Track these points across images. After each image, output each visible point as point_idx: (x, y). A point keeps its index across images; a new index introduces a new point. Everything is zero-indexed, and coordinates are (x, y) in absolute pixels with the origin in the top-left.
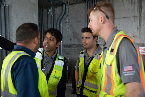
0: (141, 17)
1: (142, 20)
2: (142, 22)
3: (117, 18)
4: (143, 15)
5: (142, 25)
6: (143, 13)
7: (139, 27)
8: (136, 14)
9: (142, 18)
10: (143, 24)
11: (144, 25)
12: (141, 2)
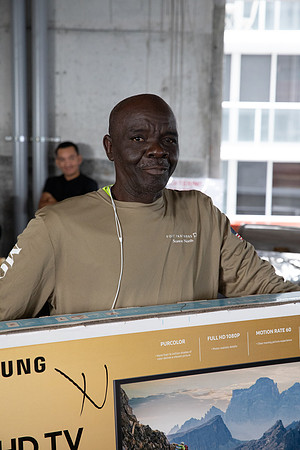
0: (179, 39)
1: (182, 53)
2: (182, 63)
3: (67, 30)
4: (187, 28)
5: (182, 77)
6: (186, 19)
7: (167, 84)
8: (156, 19)
9: (185, 43)
10: (185, 72)
11: (189, 78)
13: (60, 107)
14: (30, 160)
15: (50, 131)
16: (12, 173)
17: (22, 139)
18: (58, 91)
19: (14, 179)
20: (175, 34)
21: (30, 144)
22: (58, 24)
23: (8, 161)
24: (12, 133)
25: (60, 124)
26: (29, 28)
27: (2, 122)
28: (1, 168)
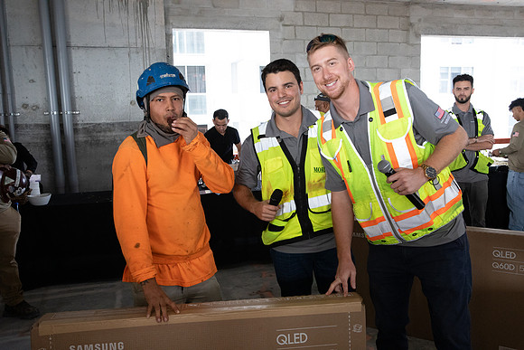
0: (147, 52)
1: (150, 60)
3: (78, 47)
4: (151, 46)
6: (150, 41)
8: (132, 40)
12: (145, 11)
13: (77, 93)
14: (61, 126)
15: (73, 108)
16: (50, 135)
17: (55, 113)
18: (76, 84)
19: (51, 138)
20: (145, 49)
21: (60, 116)
22: (72, 44)
23: (48, 127)
24: (49, 110)
25: (78, 103)
26: (54, 46)
27: (41, 102)
28: (42, 132)
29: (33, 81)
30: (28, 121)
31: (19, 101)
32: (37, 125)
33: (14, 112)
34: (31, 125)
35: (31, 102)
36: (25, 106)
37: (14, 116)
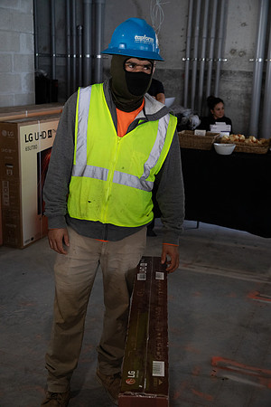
16: (252, 83)
17: (260, 60)
19: (252, 86)
21: (265, 63)
23: (250, 75)
24: (254, 57)
27: (248, 49)
28: (245, 79)
29: (245, 24)
30: (233, 68)
31: (228, 46)
32: (241, 72)
33: (222, 58)
34: (235, 72)
35: (239, 48)
36: (233, 51)
37: (222, 62)
